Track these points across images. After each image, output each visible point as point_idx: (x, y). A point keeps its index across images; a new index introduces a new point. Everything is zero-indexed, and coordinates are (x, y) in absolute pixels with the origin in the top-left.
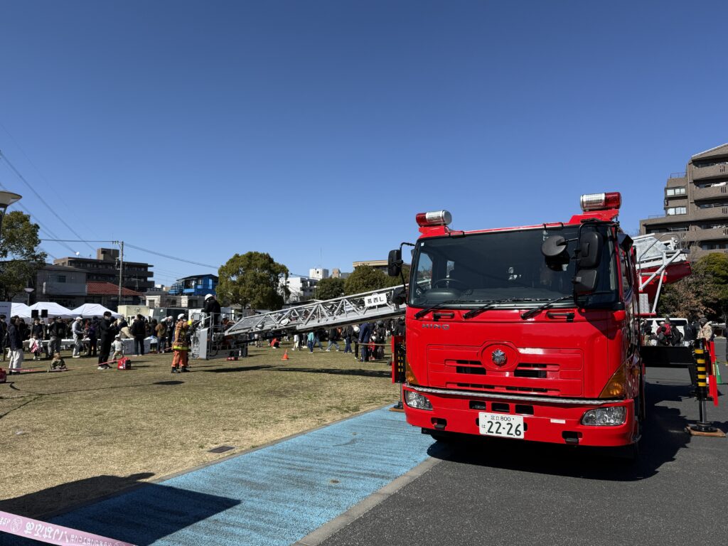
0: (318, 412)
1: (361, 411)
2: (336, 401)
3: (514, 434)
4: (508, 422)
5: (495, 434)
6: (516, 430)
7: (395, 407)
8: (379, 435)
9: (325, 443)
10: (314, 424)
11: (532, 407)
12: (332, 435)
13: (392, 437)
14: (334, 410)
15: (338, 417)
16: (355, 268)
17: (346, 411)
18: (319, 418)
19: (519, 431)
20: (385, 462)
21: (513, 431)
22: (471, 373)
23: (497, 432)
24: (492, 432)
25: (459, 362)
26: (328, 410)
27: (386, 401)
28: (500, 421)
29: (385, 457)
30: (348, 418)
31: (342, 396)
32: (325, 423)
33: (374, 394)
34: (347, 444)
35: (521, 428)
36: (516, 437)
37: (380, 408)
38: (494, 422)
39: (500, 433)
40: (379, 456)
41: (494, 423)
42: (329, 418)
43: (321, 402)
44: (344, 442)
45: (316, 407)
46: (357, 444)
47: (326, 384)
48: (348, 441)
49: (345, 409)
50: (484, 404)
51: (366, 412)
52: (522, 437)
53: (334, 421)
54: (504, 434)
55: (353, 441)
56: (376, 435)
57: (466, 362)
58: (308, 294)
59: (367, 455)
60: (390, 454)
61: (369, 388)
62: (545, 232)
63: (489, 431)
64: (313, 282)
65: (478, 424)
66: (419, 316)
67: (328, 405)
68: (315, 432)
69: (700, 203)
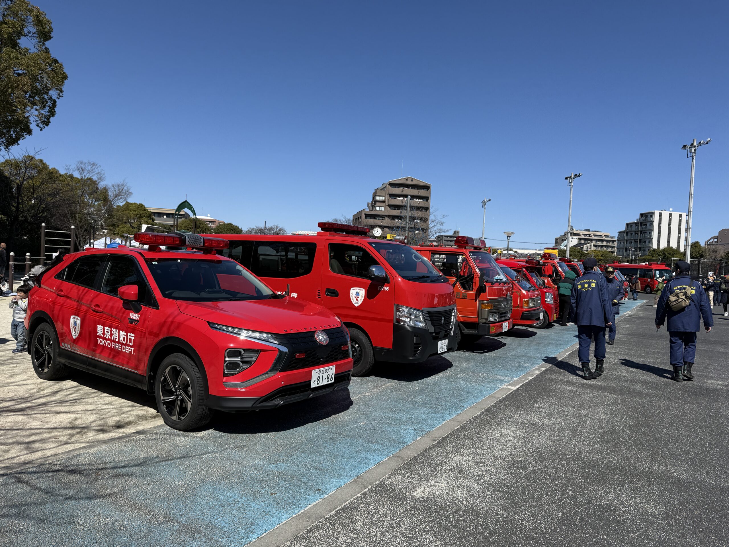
69: (391, 206)
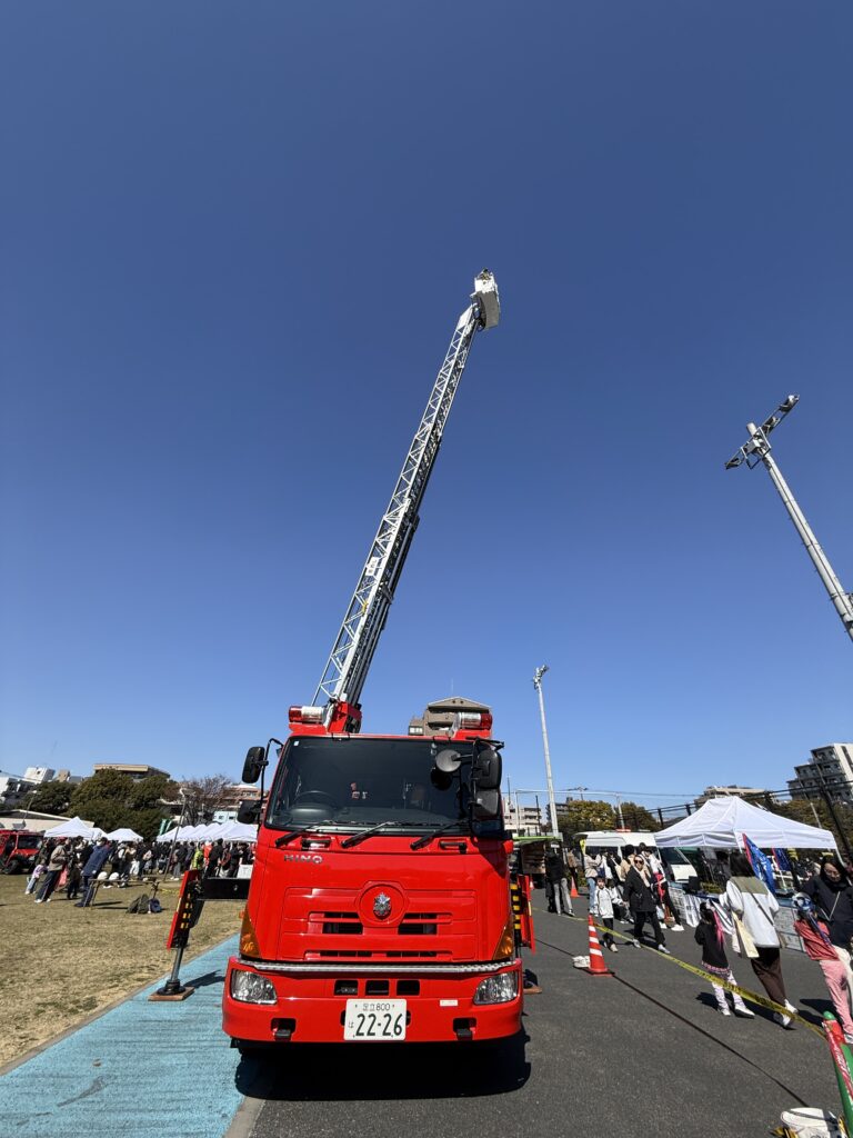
0: (20, 1020)
1: (101, 1006)
2: (52, 990)
3: (393, 1033)
4: (386, 1012)
5: (366, 1038)
6: (396, 1026)
7: (159, 993)
8: (145, 1059)
9: (38, 1099)
10: (12, 1050)
11: (418, 983)
12: (51, 1076)
13: (167, 1061)
14: (50, 1011)
15: (59, 1027)
16: (97, 771)
17: (74, 1012)
18: (21, 1033)
19: (400, 1027)
20: (168, 1130)
21: (390, 1029)
22: (340, 932)
23: (369, 1034)
24: (362, 1034)
25: (328, 915)
26: (38, 1014)
27: (139, 980)
28: (375, 1013)
29: (168, 1116)
30: (77, 1027)
31: (62, 977)
32: (35, 1044)
33: (116, 969)
34: (85, 1094)
35: (402, 1023)
36: (396, 1038)
37: (131, 997)
38: (366, 1014)
39: (374, 1034)
40: (156, 1117)
41: (367, 1017)
42: (40, 1029)
43: (24, 993)
44: (78, 1090)
45: (15, 1007)
46: (106, 1090)
47: (32, 955)
48: (87, 1085)
49: (71, 1006)
50: (355, 985)
51: (108, 1008)
52: (402, 1037)
53: (54, 1037)
54: (379, 1037)
55: (97, 1085)
56: (138, 1060)
57: (337, 915)
58: (12, 801)
59: (131, 1117)
60: (173, 1105)
61: (107, 957)
62: (433, 746)
63: (358, 1034)
64: (27, 787)
65: (343, 1022)
66: (281, 842)
67: (38, 999)
68: (17, 1071)
